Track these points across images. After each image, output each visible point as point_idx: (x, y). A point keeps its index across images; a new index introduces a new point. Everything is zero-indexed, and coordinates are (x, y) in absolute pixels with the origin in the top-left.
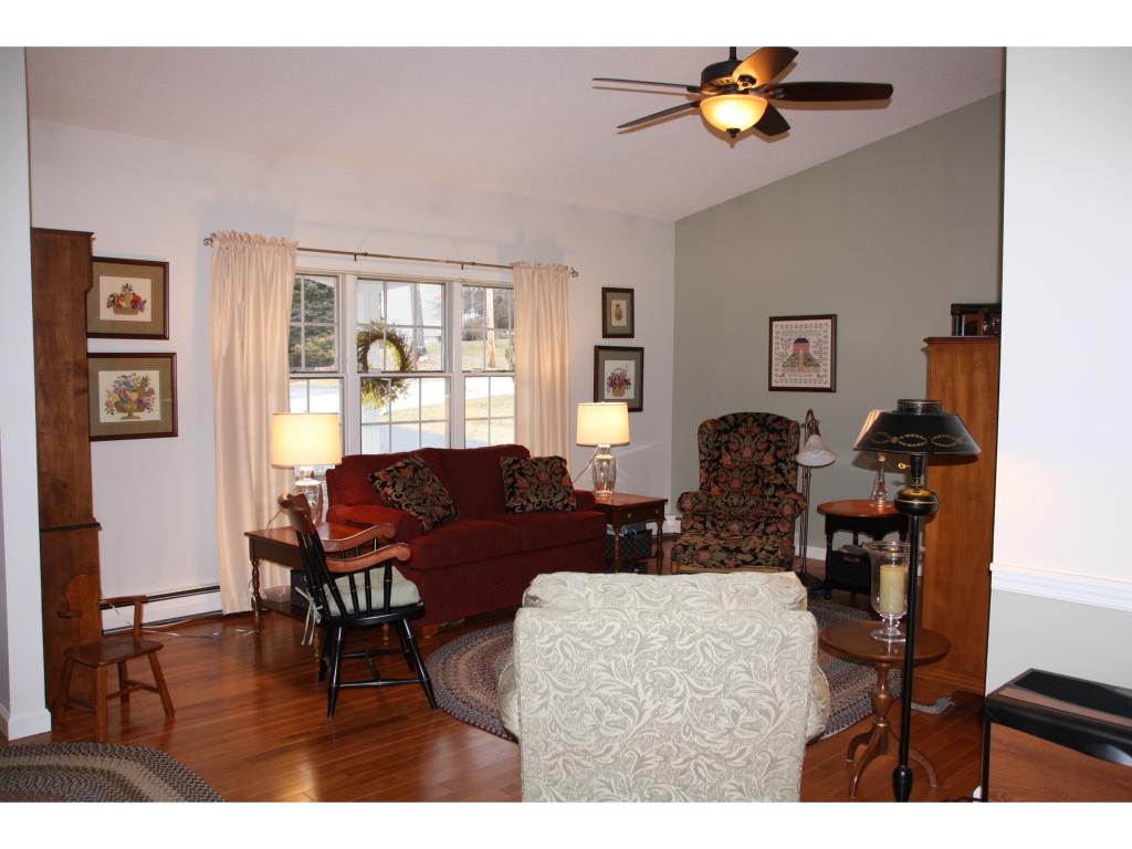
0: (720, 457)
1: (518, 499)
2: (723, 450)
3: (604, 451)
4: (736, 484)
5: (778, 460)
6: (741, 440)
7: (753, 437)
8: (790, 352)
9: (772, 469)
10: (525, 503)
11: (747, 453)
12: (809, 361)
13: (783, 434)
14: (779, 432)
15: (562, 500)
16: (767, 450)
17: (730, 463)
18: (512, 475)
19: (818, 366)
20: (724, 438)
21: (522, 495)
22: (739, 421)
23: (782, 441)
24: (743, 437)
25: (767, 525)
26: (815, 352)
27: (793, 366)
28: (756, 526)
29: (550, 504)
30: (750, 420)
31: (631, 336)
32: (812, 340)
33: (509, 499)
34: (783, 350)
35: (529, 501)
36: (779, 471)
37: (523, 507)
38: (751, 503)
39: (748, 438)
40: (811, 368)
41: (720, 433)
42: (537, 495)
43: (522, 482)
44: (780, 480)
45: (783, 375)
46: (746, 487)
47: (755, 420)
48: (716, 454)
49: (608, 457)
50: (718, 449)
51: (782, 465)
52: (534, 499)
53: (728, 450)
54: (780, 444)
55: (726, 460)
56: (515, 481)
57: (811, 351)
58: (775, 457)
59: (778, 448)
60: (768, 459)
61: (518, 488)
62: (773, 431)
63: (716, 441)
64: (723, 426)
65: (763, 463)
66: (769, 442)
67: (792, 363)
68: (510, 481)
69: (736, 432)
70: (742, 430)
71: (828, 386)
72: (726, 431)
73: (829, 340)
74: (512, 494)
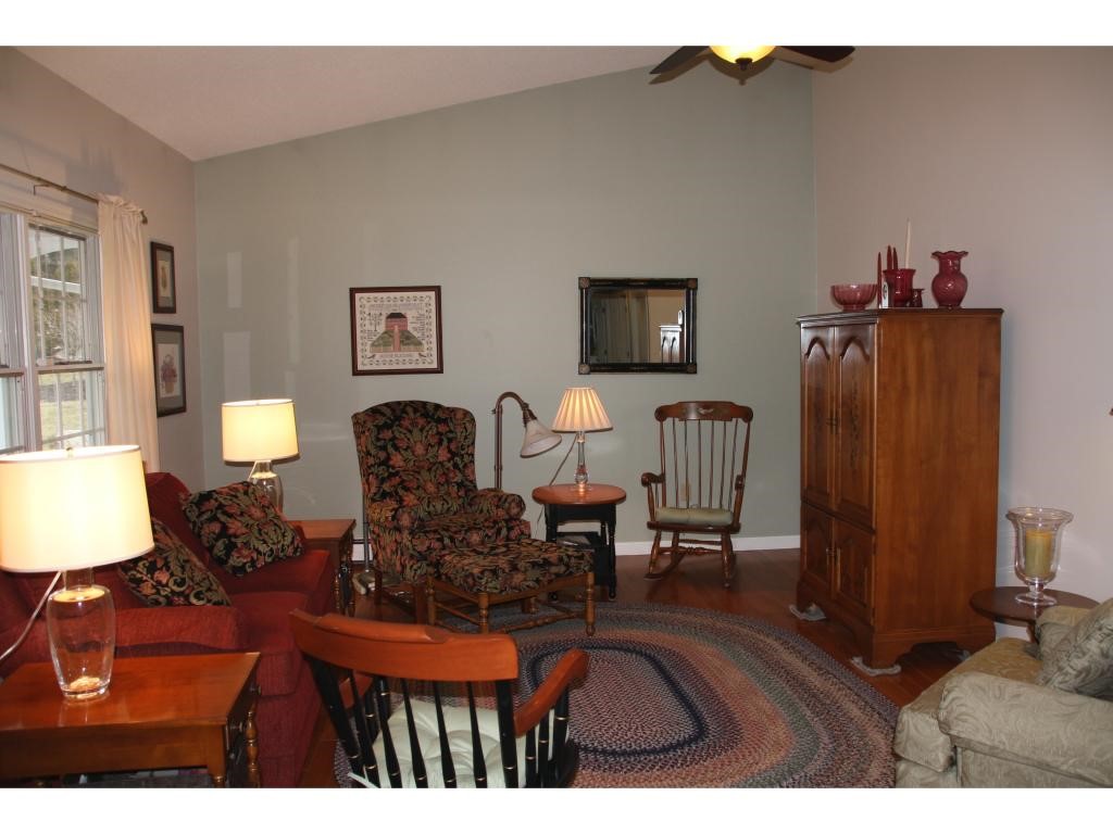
0: (388, 458)
1: (245, 552)
2: (390, 450)
3: (263, 467)
4: (431, 488)
5: (453, 454)
6: (409, 435)
7: (421, 430)
8: (381, 329)
9: (450, 465)
10: (255, 555)
11: (420, 450)
12: (407, 339)
13: (450, 424)
14: (445, 421)
15: (292, 542)
16: (440, 443)
17: (402, 464)
18: (214, 519)
19: (420, 344)
20: (388, 434)
21: (246, 544)
22: (398, 412)
23: (451, 431)
24: (410, 432)
25: (510, 529)
26: (415, 329)
27: (386, 344)
28: (499, 532)
29: (283, 551)
30: (409, 410)
31: (172, 310)
32: (410, 315)
33: (228, 555)
34: (371, 324)
35: (259, 553)
36: (456, 466)
37: (253, 562)
38: (455, 508)
39: (416, 431)
40: (412, 347)
41: (380, 428)
42: (265, 542)
43: (235, 526)
44: (459, 478)
45: (373, 356)
46: (443, 490)
47: (415, 411)
48: (382, 455)
49: (270, 475)
50: (384, 448)
51: (457, 459)
52: (263, 548)
53: (397, 448)
54: (451, 435)
55: (397, 460)
56: (224, 527)
57: (410, 328)
58: (450, 451)
59: (450, 440)
60: (443, 455)
61: (236, 536)
62: (439, 421)
63: (378, 439)
64: (381, 421)
65: (440, 459)
66: (438, 433)
67: (384, 341)
68: (216, 528)
69: (400, 425)
70: (406, 423)
71: (435, 366)
72: (387, 426)
73: (433, 315)
74: (230, 547)
